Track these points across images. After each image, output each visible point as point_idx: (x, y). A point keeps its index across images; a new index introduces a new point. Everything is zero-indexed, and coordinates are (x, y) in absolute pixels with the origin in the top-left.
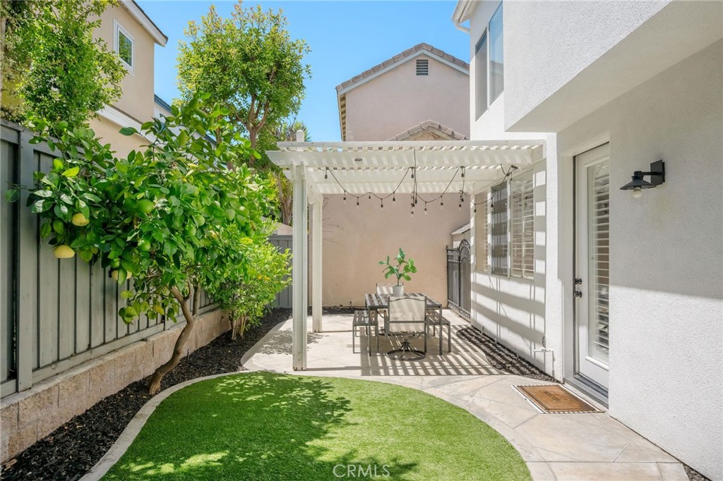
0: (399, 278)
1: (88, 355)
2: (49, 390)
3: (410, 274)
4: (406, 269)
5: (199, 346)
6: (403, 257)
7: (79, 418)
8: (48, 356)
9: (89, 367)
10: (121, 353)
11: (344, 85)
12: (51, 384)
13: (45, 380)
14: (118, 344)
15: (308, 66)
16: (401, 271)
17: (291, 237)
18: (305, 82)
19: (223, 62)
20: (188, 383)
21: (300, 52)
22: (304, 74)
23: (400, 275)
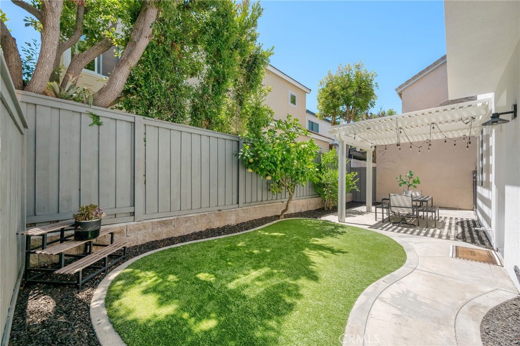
0: (409, 187)
1: (261, 203)
2: (247, 209)
3: (417, 185)
4: (414, 182)
5: (309, 210)
6: (412, 175)
7: (255, 220)
8: (248, 200)
9: (260, 206)
10: (272, 204)
11: (400, 87)
12: (247, 208)
13: (247, 206)
14: (272, 201)
15: (376, 83)
16: (411, 182)
17: (366, 168)
18: (375, 92)
19: (333, 94)
20: (294, 218)
21: (372, 77)
22: (374, 88)
23: (410, 185)
